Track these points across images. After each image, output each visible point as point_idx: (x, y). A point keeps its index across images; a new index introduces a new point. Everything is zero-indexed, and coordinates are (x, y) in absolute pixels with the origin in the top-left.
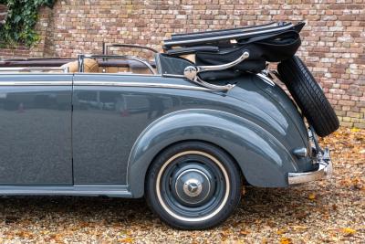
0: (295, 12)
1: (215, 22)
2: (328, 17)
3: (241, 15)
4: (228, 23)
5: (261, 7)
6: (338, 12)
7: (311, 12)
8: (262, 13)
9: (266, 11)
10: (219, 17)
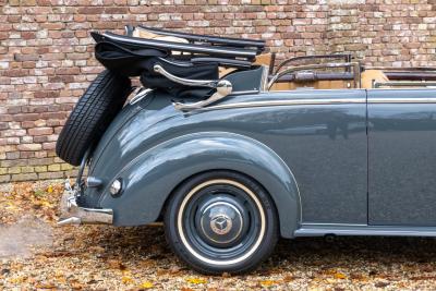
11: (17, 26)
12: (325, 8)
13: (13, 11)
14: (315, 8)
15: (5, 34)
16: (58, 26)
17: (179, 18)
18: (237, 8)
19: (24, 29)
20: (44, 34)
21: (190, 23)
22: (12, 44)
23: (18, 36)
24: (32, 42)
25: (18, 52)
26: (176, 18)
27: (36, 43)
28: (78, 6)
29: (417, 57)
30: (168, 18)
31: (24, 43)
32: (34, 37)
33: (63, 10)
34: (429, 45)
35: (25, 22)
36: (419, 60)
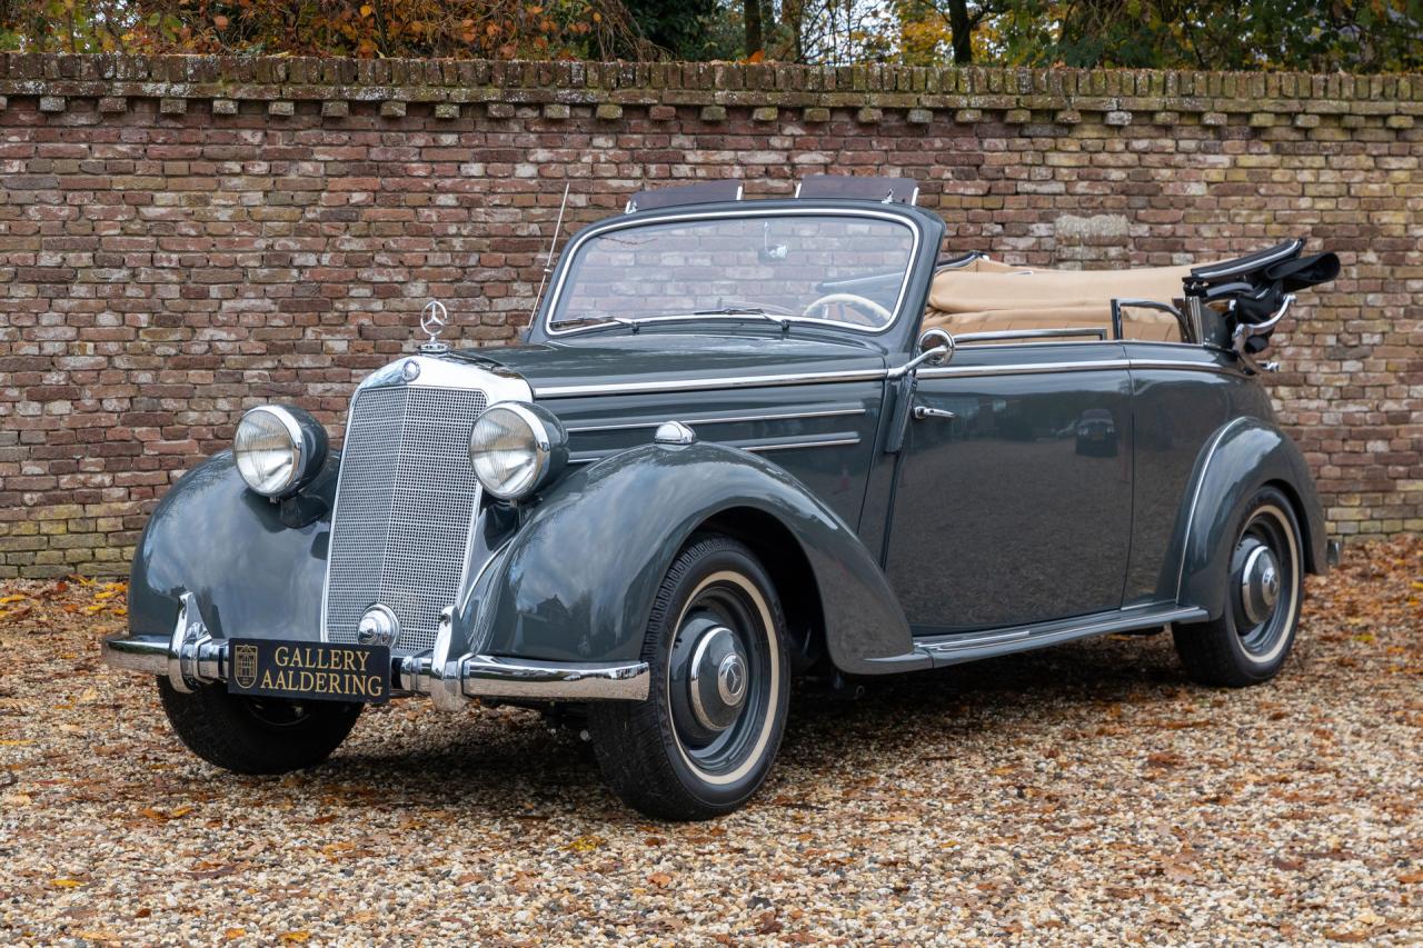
0: (381, 258)
1: (79, 290)
2: (488, 273)
3: (184, 266)
4: (131, 291)
5: (261, 243)
6: (520, 258)
7: (435, 259)
8: (265, 261)
9: (279, 256)
10: (93, 274)
11: (365, 274)
12: (1049, 244)
13: (358, 245)
14: (1023, 243)
15: (341, 286)
16: (448, 274)
17: (707, 262)
18: (836, 242)
19: (377, 278)
20: (417, 288)
21: (729, 271)
22: (353, 306)
23: (366, 292)
24: (395, 303)
25: (366, 321)
26: (698, 261)
27: (402, 306)
28: (488, 236)
29: (1289, 351)
30: (681, 262)
31: (377, 305)
32: (398, 294)
33: (457, 243)
34: (1319, 325)
35: (380, 265)
36: (1294, 360)
